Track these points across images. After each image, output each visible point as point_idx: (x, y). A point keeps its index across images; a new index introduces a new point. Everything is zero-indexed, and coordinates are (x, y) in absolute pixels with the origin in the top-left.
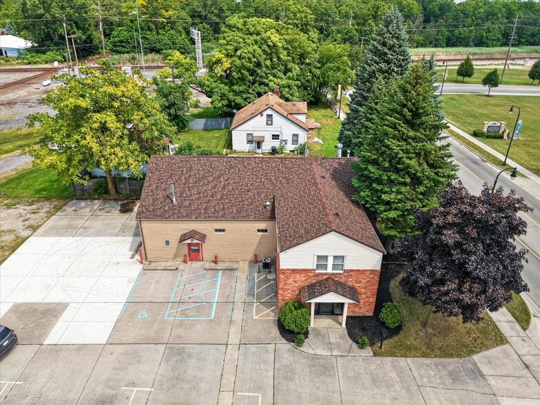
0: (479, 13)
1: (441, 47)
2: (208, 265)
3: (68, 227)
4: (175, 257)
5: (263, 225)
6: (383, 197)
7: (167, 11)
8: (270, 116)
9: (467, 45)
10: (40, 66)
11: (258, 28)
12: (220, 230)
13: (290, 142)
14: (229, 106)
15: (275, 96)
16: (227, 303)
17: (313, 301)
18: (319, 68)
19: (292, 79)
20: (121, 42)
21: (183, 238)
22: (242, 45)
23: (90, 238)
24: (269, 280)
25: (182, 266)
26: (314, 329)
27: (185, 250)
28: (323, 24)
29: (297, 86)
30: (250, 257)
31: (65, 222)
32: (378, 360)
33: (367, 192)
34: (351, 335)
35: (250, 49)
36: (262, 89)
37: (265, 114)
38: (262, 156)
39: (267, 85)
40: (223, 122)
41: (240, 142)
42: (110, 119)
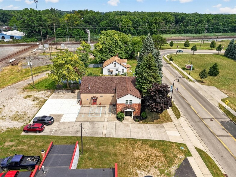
0: (196, 20)
1: (182, 33)
2: (98, 105)
3: (58, 97)
4: (89, 104)
5: (113, 95)
6: (142, 86)
7: (76, 21)
8: (115, 64)
9: (192, 33)
10: (29, 43)
11: (111, 34)
12: (101, 96)
13: (121, 72)
14: (102, 60)
15: (117, 57)
16: (104, 113)
17: (125, 111)
18: (132, 46)
19: (122, 51)
20: (60, 33)
21: (92, 98)
22: (106, 40)
23: (64, 100)
24: (114, 109)
25: (91, 106)
26: (125, 118)
27: (92, 102)
28: (136, 26)
29: (124, 53)
30: (109, 103)
31: (56, 95)
32: (140, 124)
33: (139, 86)
34: (134, 119)
35: (109, 41)
36: (112, 54)
37: (113, 63)
38: (112, 76)
39: (114, 53)
40: (99, 65)
41: (105, 72)
42: (70, 66)
